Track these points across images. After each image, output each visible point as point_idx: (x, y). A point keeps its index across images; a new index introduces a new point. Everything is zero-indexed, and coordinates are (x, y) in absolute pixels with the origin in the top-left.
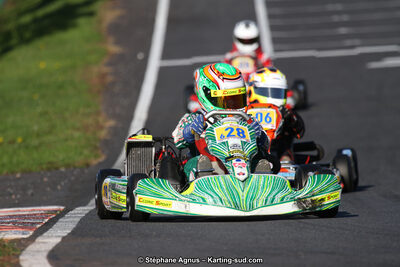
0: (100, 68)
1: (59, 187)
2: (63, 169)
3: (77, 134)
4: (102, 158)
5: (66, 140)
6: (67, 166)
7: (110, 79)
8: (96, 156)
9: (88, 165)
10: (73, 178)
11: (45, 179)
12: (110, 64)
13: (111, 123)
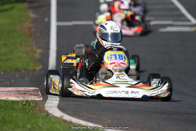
0: (27, 24)
1: (26, 80)
2: (23, 71)
3: (24, 55)
4: (40, 67)
5: (19, 58)
6: (25, 70)
7: (33, 30)
8: (37, 66)
9: (35, 70)
10: (31, 76)
11: (17, 76)
12: (32, 22)
13: (39, 51)
